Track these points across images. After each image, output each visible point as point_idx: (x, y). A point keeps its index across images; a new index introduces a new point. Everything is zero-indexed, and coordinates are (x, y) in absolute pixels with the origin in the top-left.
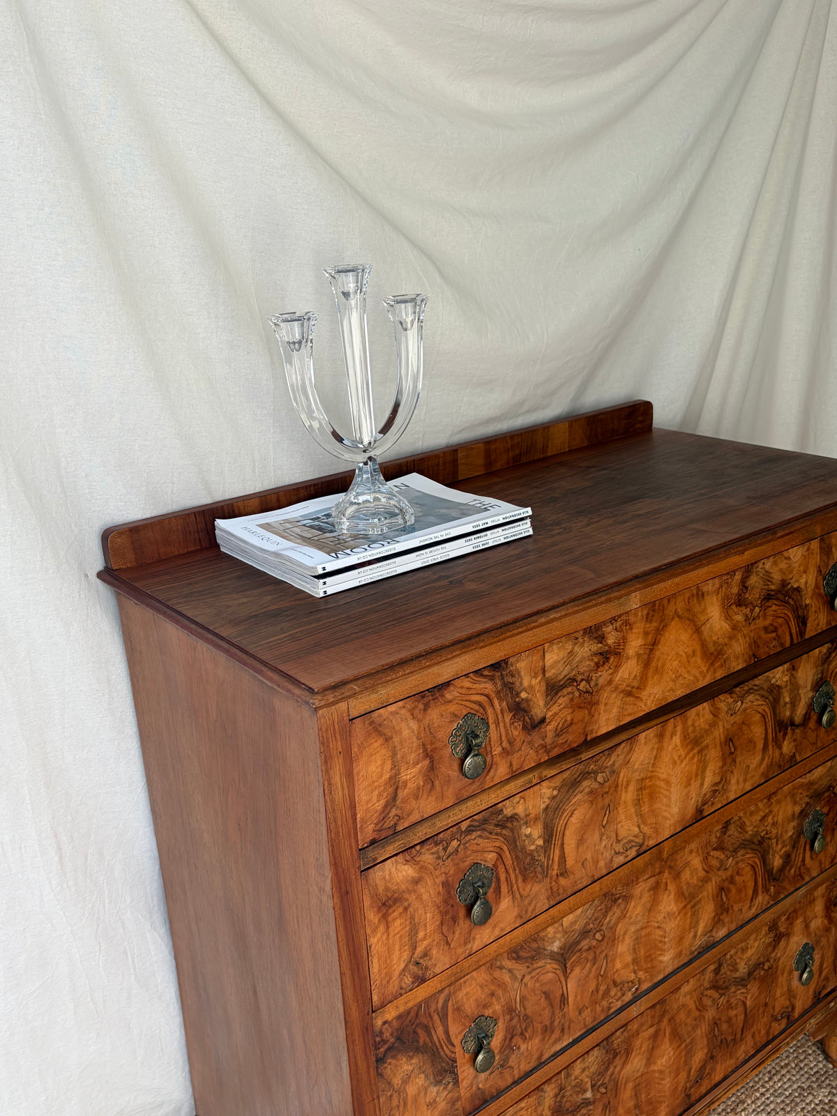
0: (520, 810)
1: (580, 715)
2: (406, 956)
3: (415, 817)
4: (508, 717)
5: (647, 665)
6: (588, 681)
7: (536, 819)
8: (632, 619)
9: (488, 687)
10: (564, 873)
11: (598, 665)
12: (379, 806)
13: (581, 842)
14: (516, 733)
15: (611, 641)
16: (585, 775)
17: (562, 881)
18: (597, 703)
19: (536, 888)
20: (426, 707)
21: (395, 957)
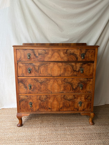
0: (35, 64)
1: (42, 58)
2: (22, 73)
3: (23, 60)
4: (34, 55)
5: (52, 56)
6: (44, 55)
7: (37, 66)
8: (50, 50)
9: (31, 51)
10: (41, 74)
11: (45, 54)
12: (19, 58)
13: (43, 71)
14: (34, 57)
15: (47, 51)
16: (43, 64)
17: (40, 74)
18: (45, 58)
19: (37, 73)
20: (24, 51)
21: (20, 72)
